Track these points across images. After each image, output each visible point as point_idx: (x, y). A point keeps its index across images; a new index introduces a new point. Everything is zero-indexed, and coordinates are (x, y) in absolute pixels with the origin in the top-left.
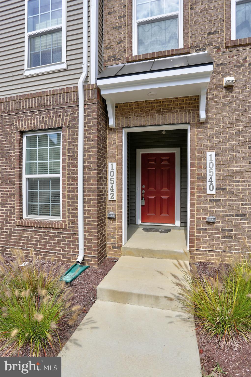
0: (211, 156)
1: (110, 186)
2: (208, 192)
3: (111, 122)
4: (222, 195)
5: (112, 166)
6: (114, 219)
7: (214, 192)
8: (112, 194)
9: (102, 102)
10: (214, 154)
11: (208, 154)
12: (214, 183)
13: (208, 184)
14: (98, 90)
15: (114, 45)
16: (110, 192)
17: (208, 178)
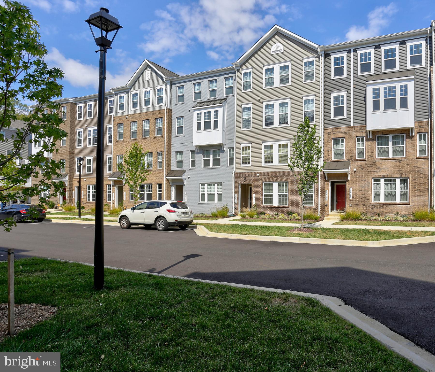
0: (351, 189)
1: (326, 197)
2: (350, 198)
3: (327, 179)
4: (353, 199)
5: (327, 191)
6: (327, 206)
7: (351, 198)
8: (326, 199)
9: (324, 174)
10: (351, 188)
11: (350, 188)
12: (351, 196)
13: (350, 196)
14: (323, 172)
15: (327, 156)
16: (326, 198)
17: (350, 194)
